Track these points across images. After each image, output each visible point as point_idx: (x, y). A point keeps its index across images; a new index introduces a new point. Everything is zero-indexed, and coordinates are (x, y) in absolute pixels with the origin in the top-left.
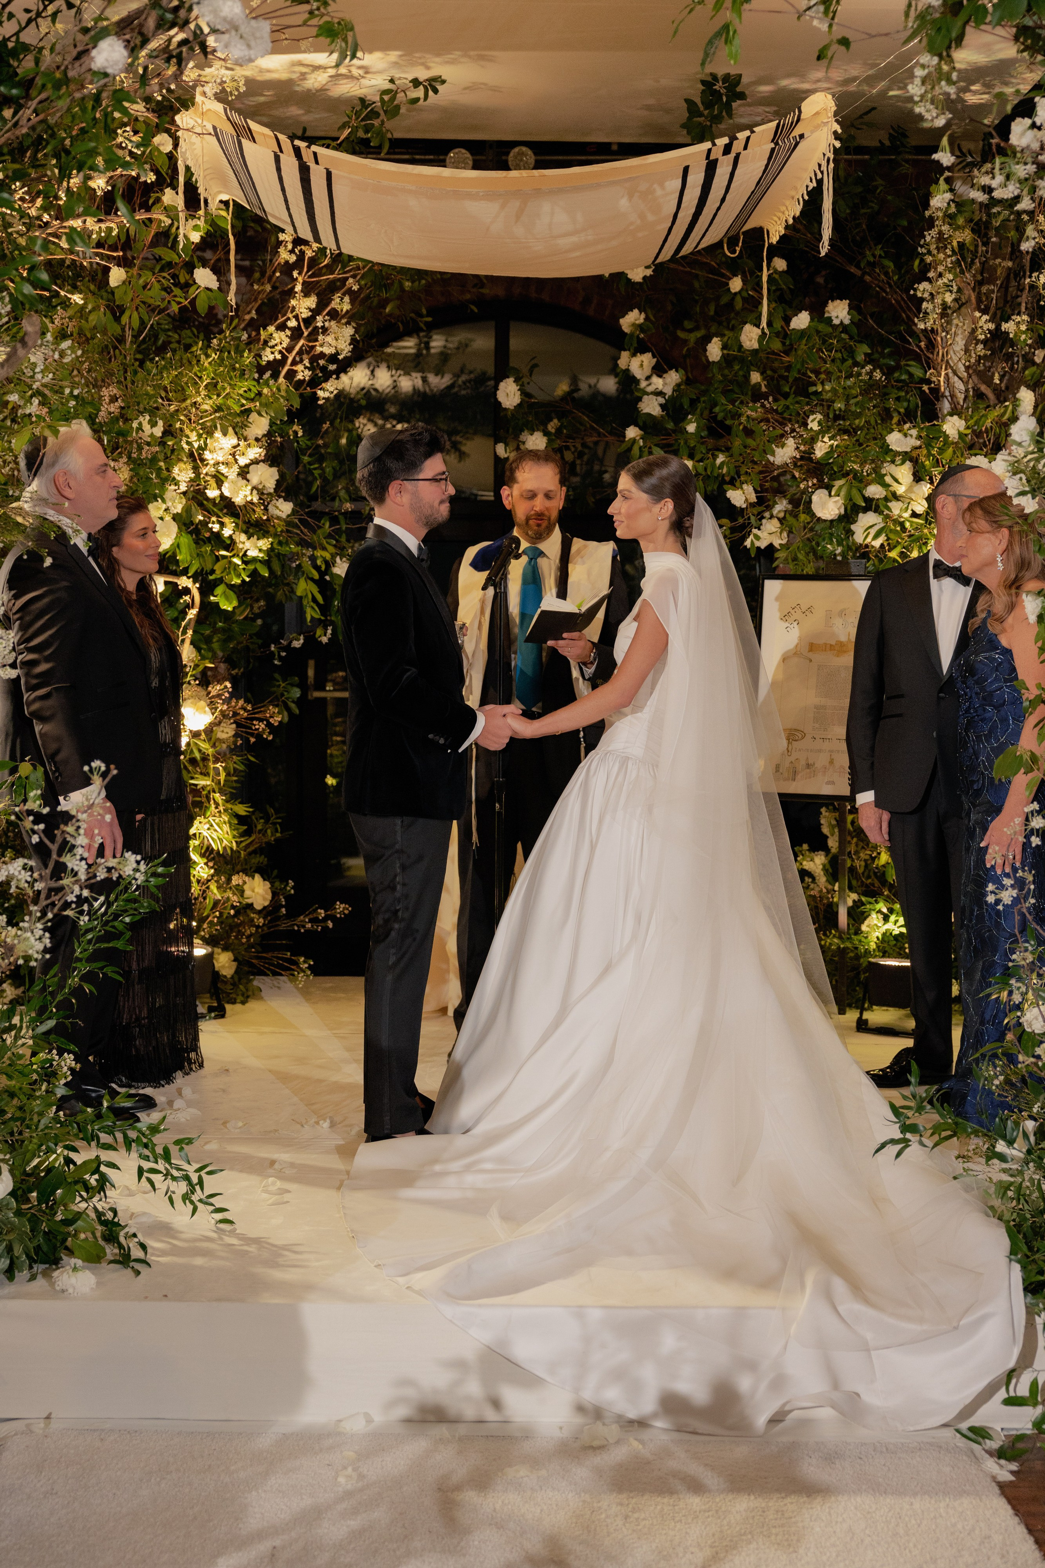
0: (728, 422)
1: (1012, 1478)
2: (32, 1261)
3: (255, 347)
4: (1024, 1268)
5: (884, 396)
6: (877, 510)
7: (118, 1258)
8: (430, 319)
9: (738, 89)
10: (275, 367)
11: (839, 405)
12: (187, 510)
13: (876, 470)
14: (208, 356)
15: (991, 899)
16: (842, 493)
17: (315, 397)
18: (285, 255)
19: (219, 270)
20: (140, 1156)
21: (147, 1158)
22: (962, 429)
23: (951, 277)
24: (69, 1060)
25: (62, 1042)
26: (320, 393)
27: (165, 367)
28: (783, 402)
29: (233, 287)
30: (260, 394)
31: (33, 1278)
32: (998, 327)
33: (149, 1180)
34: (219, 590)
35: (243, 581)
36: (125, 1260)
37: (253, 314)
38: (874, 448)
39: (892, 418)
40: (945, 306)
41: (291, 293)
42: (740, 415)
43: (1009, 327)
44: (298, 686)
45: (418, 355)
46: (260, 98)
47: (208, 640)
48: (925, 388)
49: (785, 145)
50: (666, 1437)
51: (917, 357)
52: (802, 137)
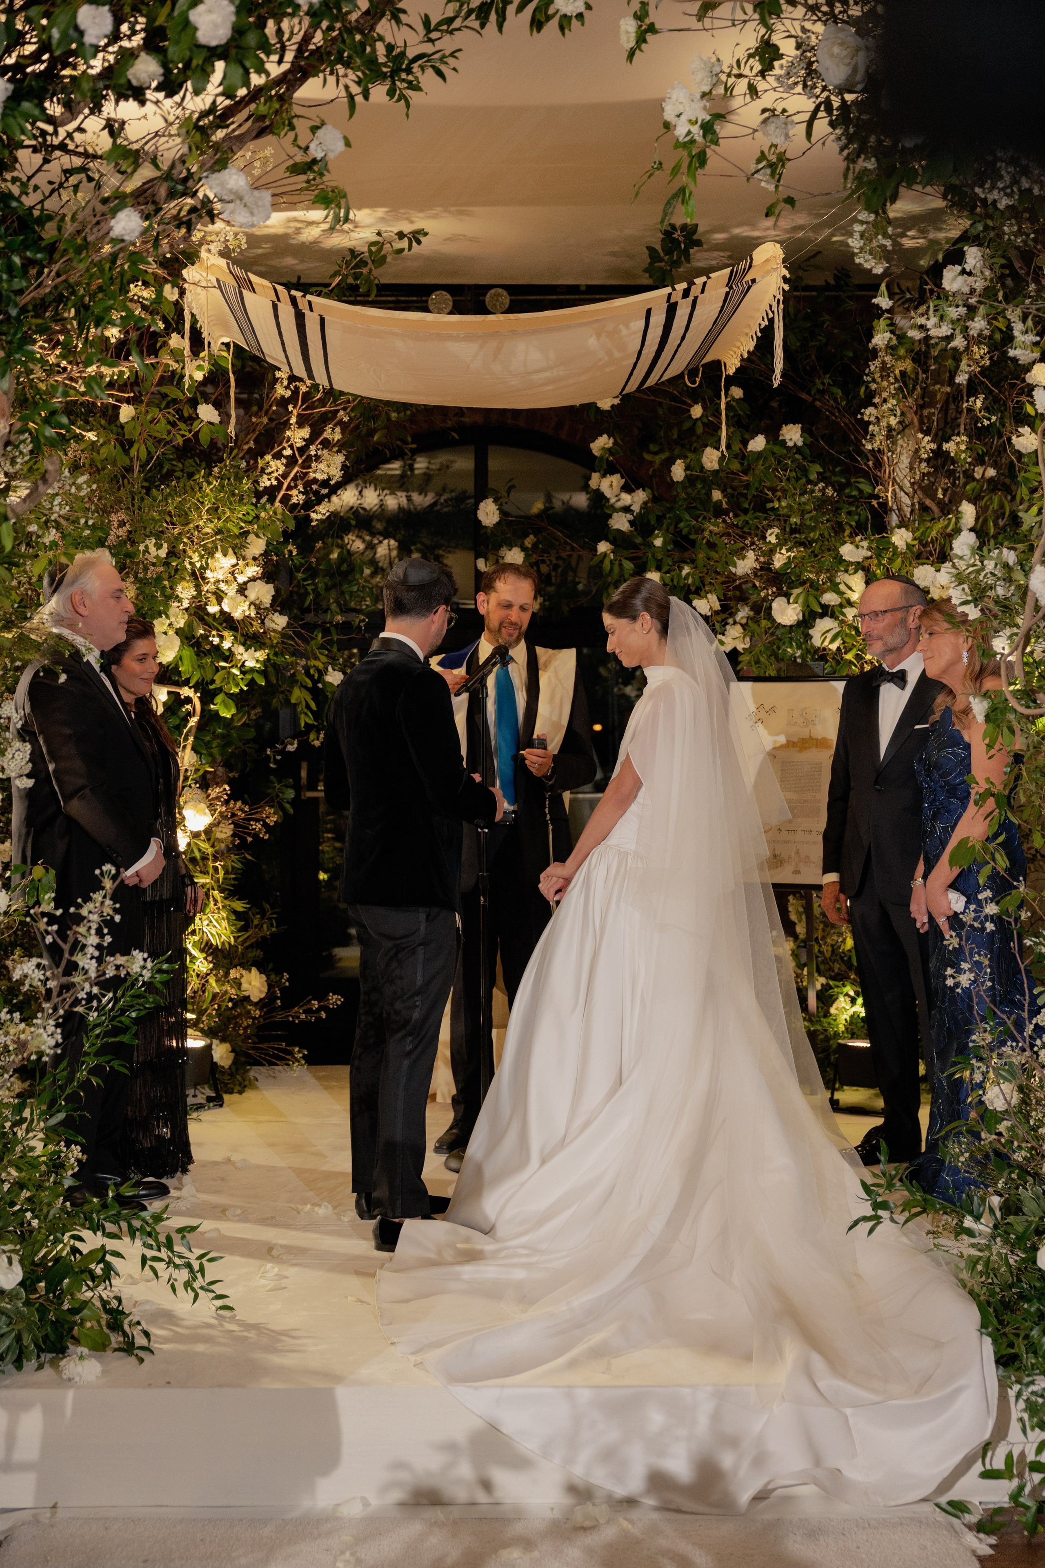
0: (692, 537)
1: (991, 1552)
2: (40, 1350)
3: (253, 476)
4: (995, 1342)
5: (837, 511)
6: (833, 616)
7: (122, 1346)
8: (414, 446)
9: (695, 237)
10: (271, 492)
11: (794, 520)
12: (189, 625)
13: (831, 579)
14: (209, 483)
15: (950, 982)
16: (800, 601)
17: (308, 519)
18: (281, 391)
19: (219, 404)
20: (144, 1244)
21: (150, 1247)
22: (909, 540)
23: (895, 402)
24: (76, 1151)
25: (70, 1134)
26: (313, 516)
27: (170, 494)
28: (743, 518)
29: (233, 420)
30: (257, 517)
31: (40, 1367)
32: (940, 447)
33: (152, 1268)
34: (219, 699)
35: (242, 690)
36: (129, 1348)
37: (252, 444)
38: (828, 559)
39: (844, 531)
40: (890, 429)
41: (286, 425)
42: (703, 530)
43: (950, 447)
44: (292, 787)
45: (403, 476)
46: (260, 251)
47: (208, 745)
48: (874, 503)
49: (738, 288)
50: (655, 1516)
51: (866, 475)
52: (754, 281)
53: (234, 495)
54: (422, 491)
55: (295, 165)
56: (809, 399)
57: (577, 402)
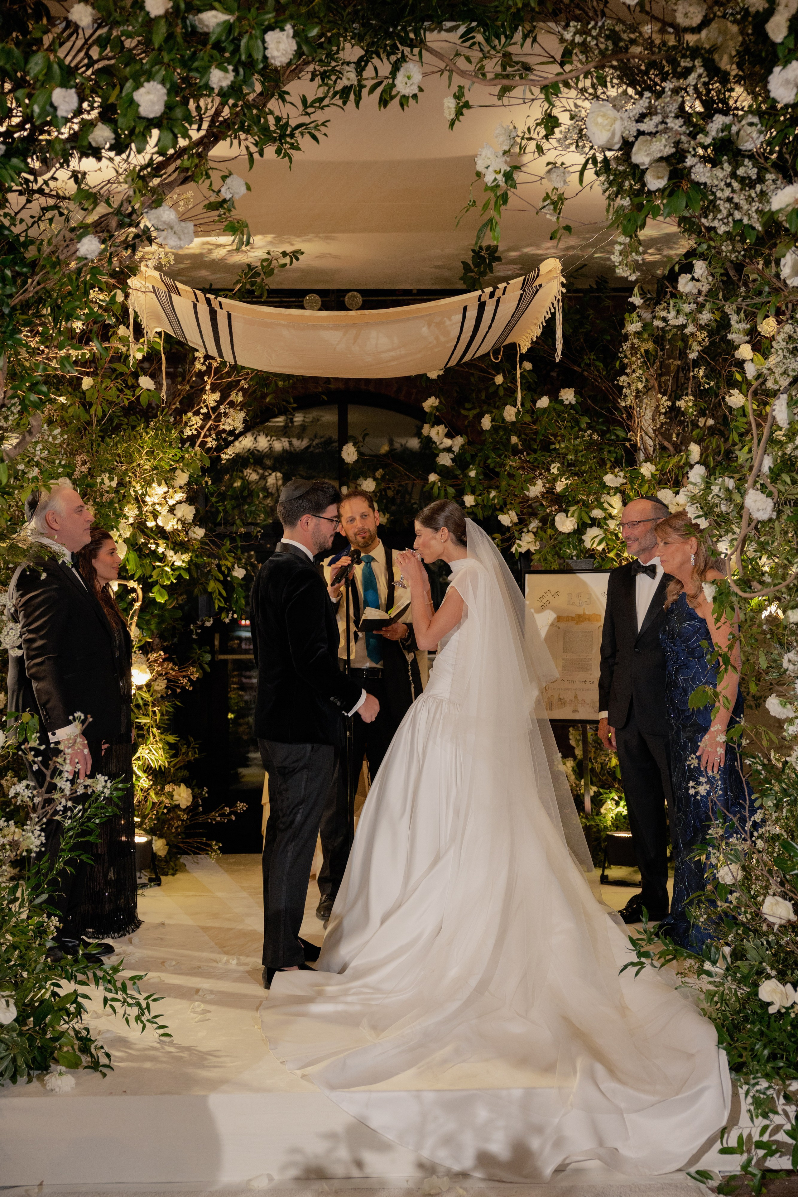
0: (497, 470)
2: (30, 1068)
3: (179, 428)
4: (728, 1054)
5: (601, 450)
6: (599, 526)
7: (90, 1065)
8: (294, 405)
9: (496, 255)
10: (192, 439)
11: (571, 457)
12: (133, 535)
13: (597, 500)
14: (147, 433)
15: (692, 792)
16: (576, 515)
17: (219, 458)
18: (199, 366)
19: (155, 376)
20: (106, 989)
21: (110, 991)
22: (653, 471)
23: (641, 372)
25: (51, 909)
26: (223, 456)
27: (119, 442)
28: (533, 456)
29: (164, 388)
30: (183, 457)
31: (30, 1081)
32: (674, 403)
33: (111, 1006)
34: (156, 589)
35: (172, 582)
36: (95, 1066)
37: (178, 404)
38: (595, 485)
39: (606, 465)
40: (638, 391)
41: (203, 391)
42: (505, 465)
43: (681, 404)
44: (209, 653)
45: (286, 427)
46: (183, 266)
47: (148, 623)
48: (627, 444)
49: (529, 291)
50: (482, 1185)
51: (621, 424)
52: (540, 286)
53: (165, 441)
54: (300, 437)
55: (210, 204)
56: (579, 370)
57: (412, 373)
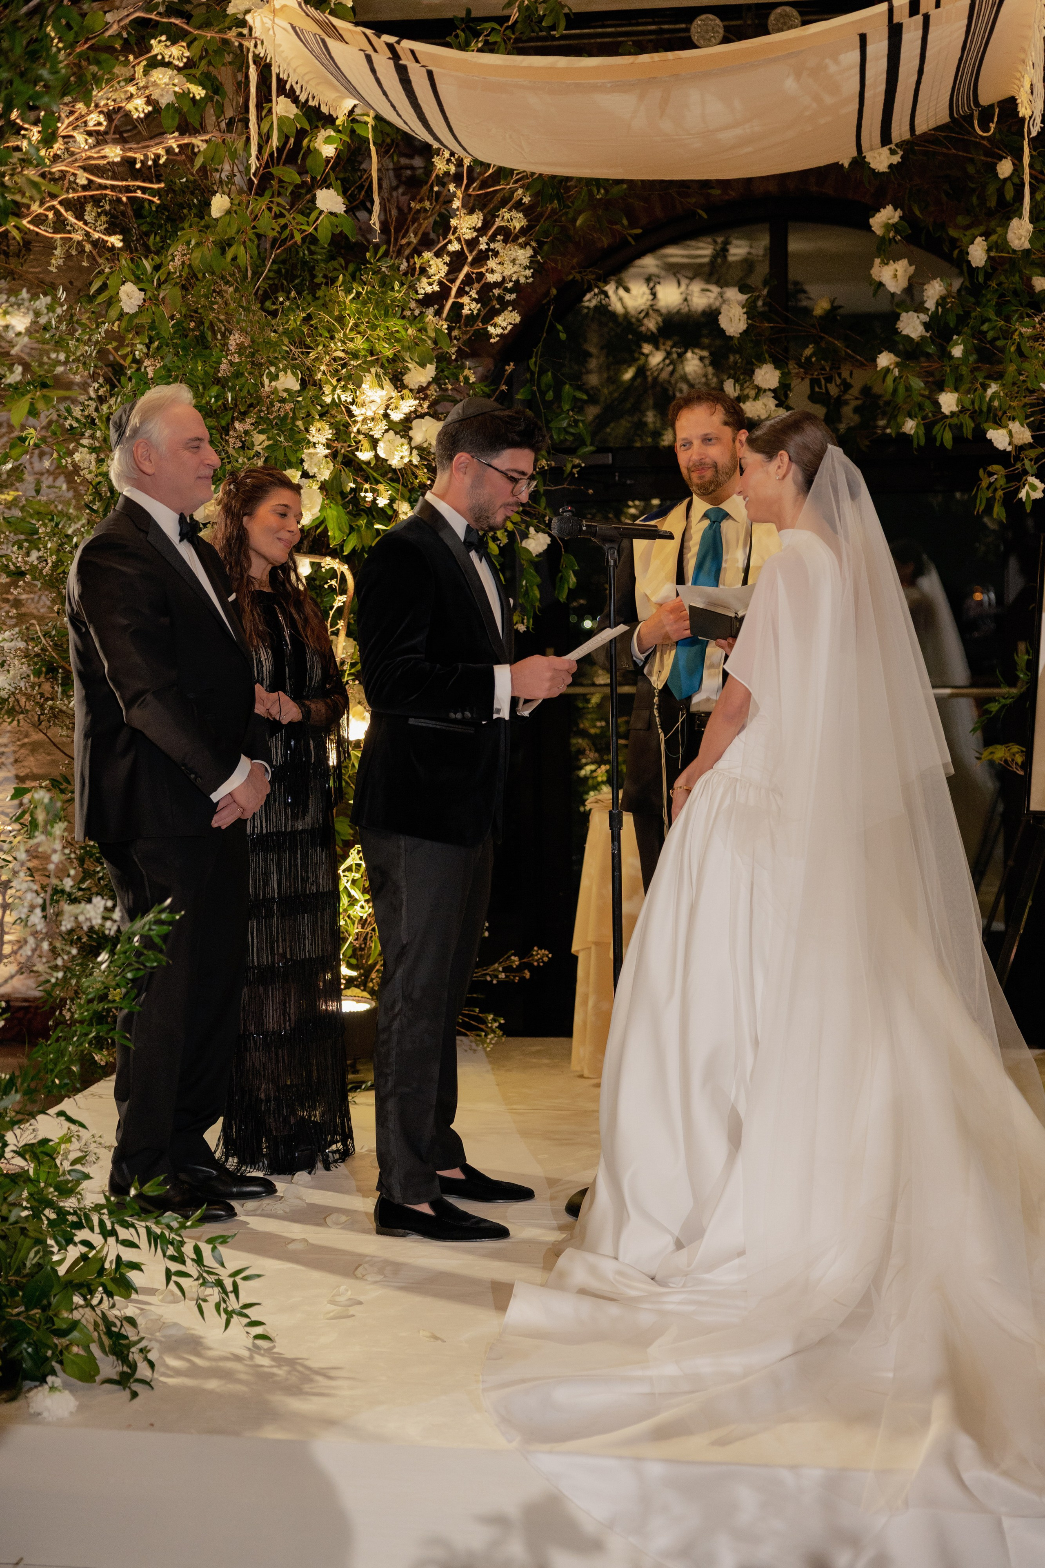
0: (999, 343)
10: (436, 300)
12: (336, 477)
17: (485, 334)
18: (442, 166)
20: (167, 1256)
21: (175, 1259)
26: (491, 329)
27: (290, 309)
29: (376, 208)
33: (179, 1286)
37: (412, 238)
41: (450, 211)
42: (1013, 333)
